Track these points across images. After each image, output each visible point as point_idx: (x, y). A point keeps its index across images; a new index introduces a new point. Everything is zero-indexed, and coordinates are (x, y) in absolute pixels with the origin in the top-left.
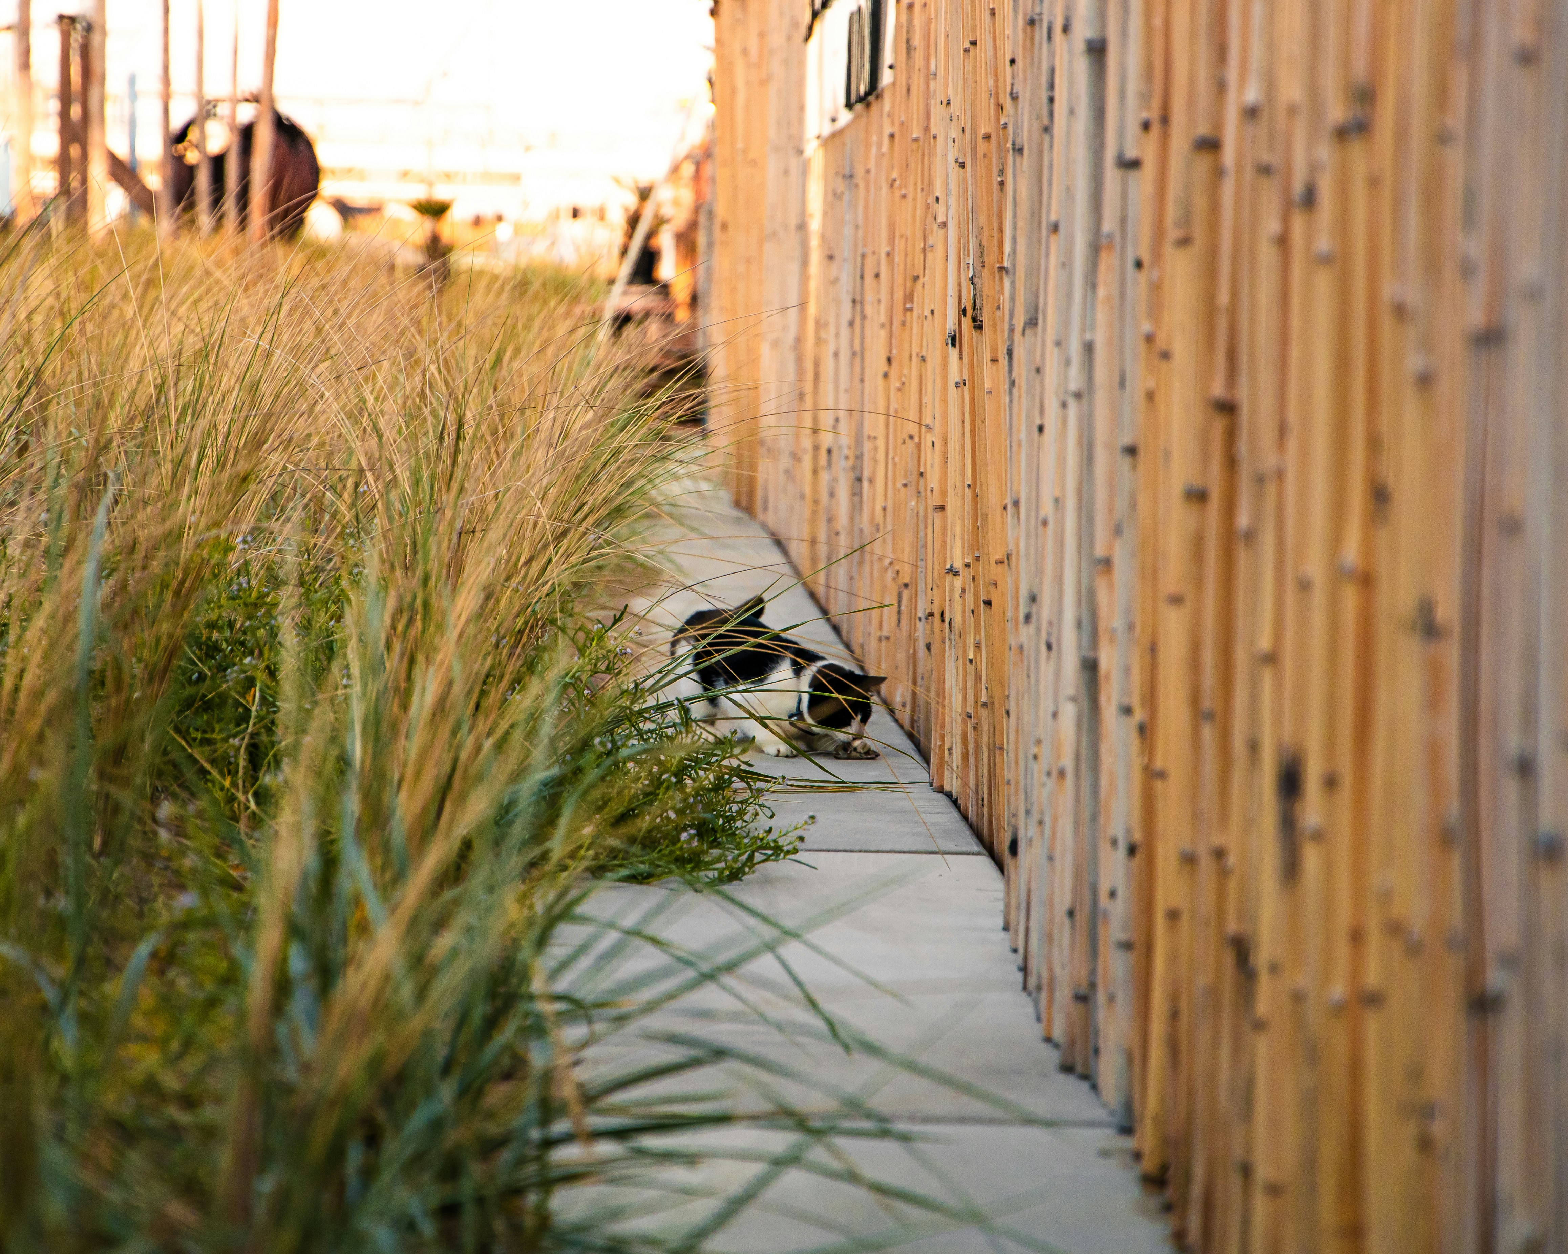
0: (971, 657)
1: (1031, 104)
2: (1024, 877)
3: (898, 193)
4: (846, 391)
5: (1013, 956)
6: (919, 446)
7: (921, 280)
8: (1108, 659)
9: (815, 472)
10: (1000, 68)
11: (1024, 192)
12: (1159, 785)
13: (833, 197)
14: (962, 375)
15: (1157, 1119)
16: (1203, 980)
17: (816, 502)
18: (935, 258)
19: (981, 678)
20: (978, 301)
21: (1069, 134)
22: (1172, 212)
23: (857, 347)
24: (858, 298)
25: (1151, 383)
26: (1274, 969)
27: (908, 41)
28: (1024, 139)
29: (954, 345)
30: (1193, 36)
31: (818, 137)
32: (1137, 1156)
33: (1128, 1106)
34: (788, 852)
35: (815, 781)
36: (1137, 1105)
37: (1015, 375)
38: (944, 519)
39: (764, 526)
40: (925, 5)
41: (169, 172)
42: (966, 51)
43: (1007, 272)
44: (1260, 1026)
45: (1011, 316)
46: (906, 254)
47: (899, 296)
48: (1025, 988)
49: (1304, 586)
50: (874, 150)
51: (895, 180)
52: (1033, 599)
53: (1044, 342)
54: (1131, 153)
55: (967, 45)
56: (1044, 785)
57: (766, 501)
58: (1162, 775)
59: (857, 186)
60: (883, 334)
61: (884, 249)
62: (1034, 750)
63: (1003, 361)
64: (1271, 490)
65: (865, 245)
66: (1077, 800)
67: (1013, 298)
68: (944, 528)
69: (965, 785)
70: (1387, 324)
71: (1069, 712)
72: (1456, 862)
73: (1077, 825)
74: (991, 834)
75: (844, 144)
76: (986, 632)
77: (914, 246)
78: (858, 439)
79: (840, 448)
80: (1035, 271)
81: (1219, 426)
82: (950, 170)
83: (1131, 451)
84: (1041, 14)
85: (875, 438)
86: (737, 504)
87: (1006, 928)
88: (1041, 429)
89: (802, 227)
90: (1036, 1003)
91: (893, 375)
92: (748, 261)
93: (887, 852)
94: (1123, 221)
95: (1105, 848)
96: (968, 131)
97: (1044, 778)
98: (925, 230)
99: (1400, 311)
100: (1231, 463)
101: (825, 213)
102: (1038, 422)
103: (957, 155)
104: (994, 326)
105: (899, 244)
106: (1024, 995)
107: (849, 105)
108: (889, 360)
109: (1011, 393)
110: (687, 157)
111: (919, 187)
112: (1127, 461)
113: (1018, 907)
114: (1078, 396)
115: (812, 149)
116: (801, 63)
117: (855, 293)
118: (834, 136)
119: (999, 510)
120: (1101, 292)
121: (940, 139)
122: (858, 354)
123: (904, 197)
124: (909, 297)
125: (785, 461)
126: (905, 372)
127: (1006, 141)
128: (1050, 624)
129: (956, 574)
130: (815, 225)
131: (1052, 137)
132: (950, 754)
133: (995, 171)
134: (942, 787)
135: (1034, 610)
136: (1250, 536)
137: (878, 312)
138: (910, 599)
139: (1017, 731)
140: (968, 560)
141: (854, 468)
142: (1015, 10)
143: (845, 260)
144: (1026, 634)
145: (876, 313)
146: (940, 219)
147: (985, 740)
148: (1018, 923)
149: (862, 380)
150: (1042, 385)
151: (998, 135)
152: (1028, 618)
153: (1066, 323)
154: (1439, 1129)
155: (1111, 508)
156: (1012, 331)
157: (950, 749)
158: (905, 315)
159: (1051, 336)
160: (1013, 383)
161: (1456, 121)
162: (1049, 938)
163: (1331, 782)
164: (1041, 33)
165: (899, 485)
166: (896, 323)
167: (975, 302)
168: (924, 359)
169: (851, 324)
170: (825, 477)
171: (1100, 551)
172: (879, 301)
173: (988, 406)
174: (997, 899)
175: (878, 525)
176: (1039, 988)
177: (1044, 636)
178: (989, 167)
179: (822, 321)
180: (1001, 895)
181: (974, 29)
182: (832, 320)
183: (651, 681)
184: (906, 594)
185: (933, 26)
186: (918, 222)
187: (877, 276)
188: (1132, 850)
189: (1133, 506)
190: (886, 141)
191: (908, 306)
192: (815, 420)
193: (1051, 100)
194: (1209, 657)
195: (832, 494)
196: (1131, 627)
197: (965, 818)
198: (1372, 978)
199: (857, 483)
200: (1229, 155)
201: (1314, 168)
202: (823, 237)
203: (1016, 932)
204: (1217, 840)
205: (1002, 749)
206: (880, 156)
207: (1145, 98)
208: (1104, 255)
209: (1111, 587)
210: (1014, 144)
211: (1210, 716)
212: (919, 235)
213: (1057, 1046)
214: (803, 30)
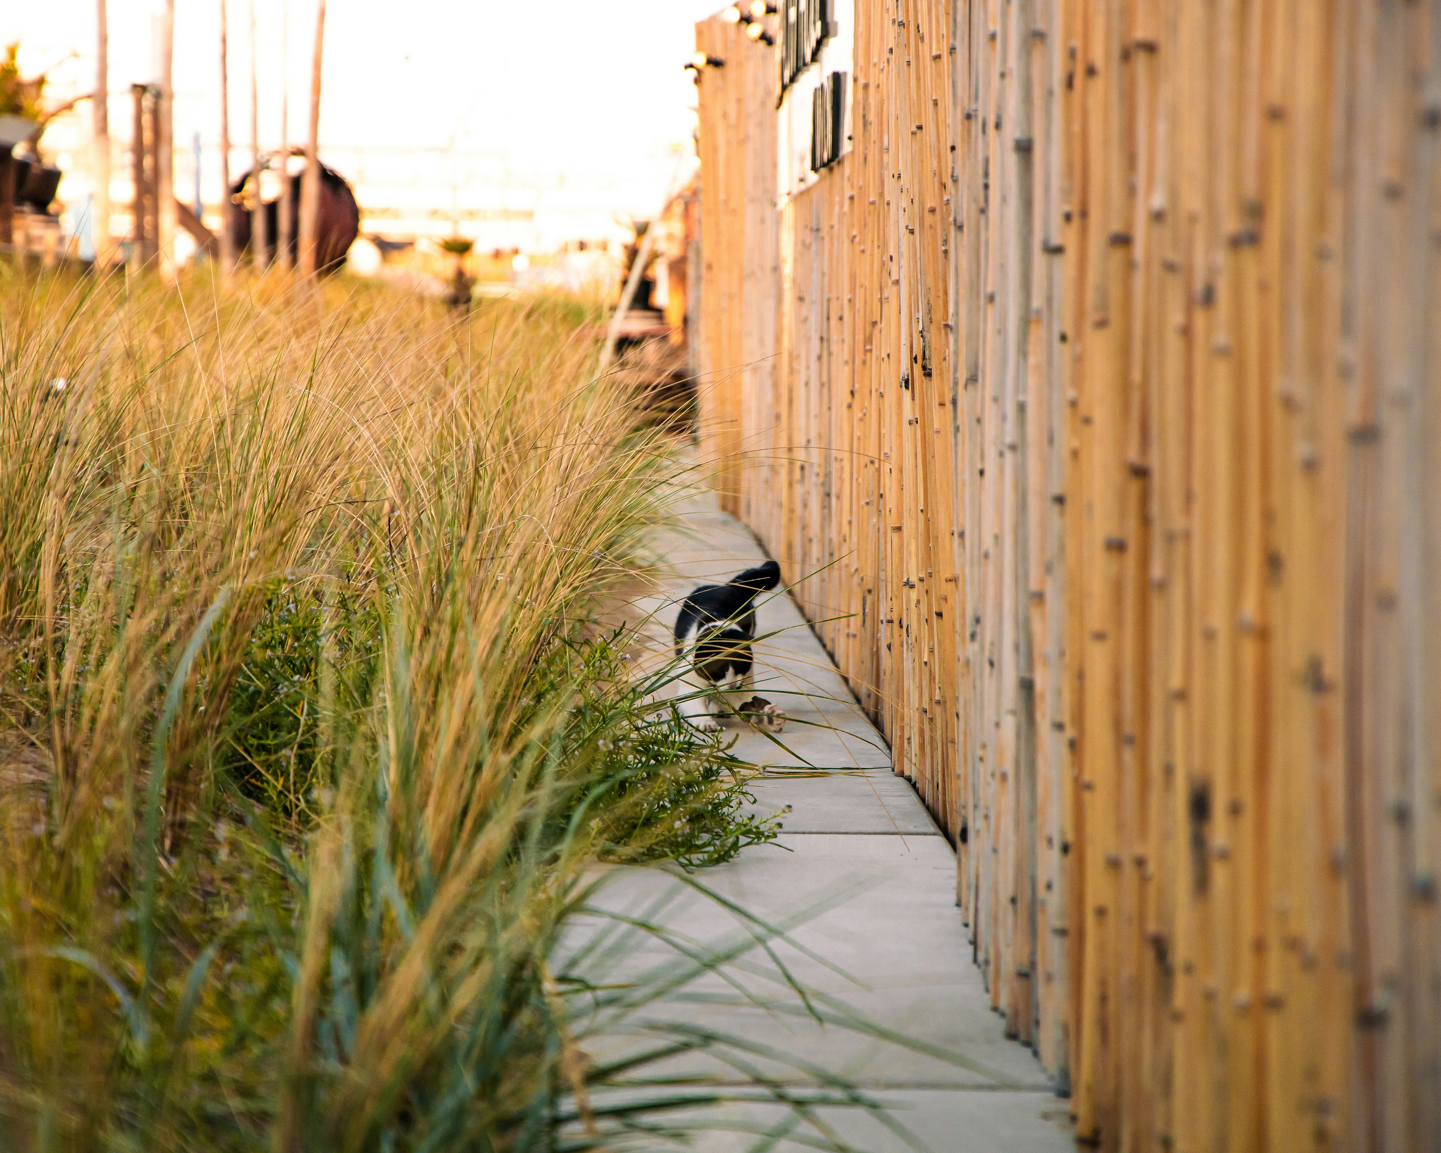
0: (926, 660)
1: (969, 188)
2: (973, 863)
3: (858, 248)
4: (816, 416)
5: (964, 930)
6: (878, 470)
7: (878, 326)
8: (1042, 680)
9: (791, 485)
10: (943, 152)
11: (964, 263)
12: (1087, 796)
13: (803, 247)
14: (914, 414)
15: (1089, 1089)
16: (1128, 971)
17: (792, 511)
18: (890, 309)
19: (934, 678)
20: (927, 352)
21: (1002, 217)
22: (1091, 298)
23: (825, 379)
24: (825, 336)
25: (1075, 443)
26: (1189, 969)
27: (864, 117)
28: (963, 217)
29: (907, 387)
30: (1106, 143)
31: (789, 194)
32: (1074, 1118)
33: (1065, 1074)
34: (768, 837)
35: (792, 768)
36: (1073, 1072)
37: (959, 422)
38: (901, 539)
39: (747, 527)
40: (878, 86)
41: (230, 218)
42: (914, 133)
43: (951, 329)
44: (1177, 1017)
45: (956, 370)
46: (865, 303)
47: (860, 338)
48: (975, 960)
49: (1209, 635)
50: (837, 209)
51: (855, 237)
52: (978, 621)
53: (983, 398)
54: (1056, 240)
55: (914, 129)
56: (989, 784)
57: (749, 506)
58: (1089, 787)
59: (823, 238)
60: (847, 369)
61: (847, 296)
62: (980, 753)
63: (949, 406)
64: (1180, 547)
65: (830, 291)
66: (1018, 802)
67: (956, 353)
68: (901, 546)
69: (922, 772)
70: (1277, 412)
71: (1009, 724)
72: (1344, 890)
73: (1017, 823)
74: (945, 817)
75: (811, 201)
76: (939, 640)
77: (872, 295)
78: (827, 460)
79: (811, 465)
80: (975, 336)
81: (1134, 487)
82: (901, 235)
83: (1060, 500)
84: (976, 110)
85: (842, 460)
86: (724, 508)
87: (958, 904)
88: (982, 473)
89: (776, 269)
90: (985, 975)
91: (856, 406)
92: (731, 297)
93: (855, 834)
94: (1049, 300)
95: (1041, 846)
96: (916, 202)
97: (989, 779)
98: (881, 283)
99: (1289, 403)
100: (1145, 521)
101: (796, 260)
102: (979, 466)
103: (907, 223)
104: (941, 374)
105: (859, 293)
106: (975, 967)
107: (814, 168)
108: (852, 393)
109: (956, 437)
110: (679, 196)
111: (876, 245)
112: (1056, 508)
113: (969, 888)
114: (1013, 448)
115: (783, 202)
116: (774, 126)
117: (822, 330)
118: (802, 193)
119: (948, 535)
120: (1032, 360)
121: (893, 206)
122: (826, 385)
123: (863, 251)
124: (869, 340)
125: (764, 473)
126: (866, 404)
127: (949, 215)
128: (992, 644)
129: (912, 587)
130: (788, 269)
131: (987, 218)
132: (909, 743)
133: (940, 241)
134: (902, 772)
135: (978, 629)
136: (1163, 586)
137: (843, 350)
138: (873, 604)
139: (965, 734)
140: (922, 575)
141: (823, 484)
142: (955, 104)
143: (813, 302)
144: (972, 649)
145: (841, 352)
146: (894, 277)
147: (939, 733)
148: (969, 902)
149: (830, 408)
150: (982, 435)
151: (942, 209)
152: (973, 636)
153: (1001, 383)
154: (1333, 1123)
155: (1042, 549)
156: (956, 383)
157: (909, 739)
158: (865, 355)
159: (989, 392)
160: (957, 429)
161: (1333, 240)
162: (995, 920)
163: (1235, 810)
164: (976, 126)
165: (862, 503)
166: (858, 361)
167: (924, 352)
168: (882, 395)
169: (820, 358)
170: (798, 489)
171: (1034, 585)
172: (843, 341)
173: (938, 444)
174: (951, 877)
175: (845, 536)
176: (987, 962)
177: (987, 654)
178: (934, 236)
179: (795, 353)
180: (954, 873)
181: (920, 115)
182: (803, 354)
183: (647, 684)
184: (869, 598)
185: (885, 106)
186: (875, 275)
187: (841, 318)
188: (1065, 849)
189: (1062, 548)
190: (847, 202)
191: (868, 347)
192: (790, 439)
193: (986, 186)
194: (1129, 688)
195: (805, 506)
196: (1062, 654)
197: (923, 799)
198: (1274, 985)
199: (827, 499)
200: (1139, 251)
201: (1212, 271)
202: (794, 280)
203: (967, 909)
204: (1139, 850)
205: (953, 742)
206: (842, 215)
207: (1066, 193)
208: (1033, 327)
209: (1043, 616)
210: (955, 220)
211: (1130, 740)
212: (876, 286)
213: (1003, 1015)
214: (775, 100)
